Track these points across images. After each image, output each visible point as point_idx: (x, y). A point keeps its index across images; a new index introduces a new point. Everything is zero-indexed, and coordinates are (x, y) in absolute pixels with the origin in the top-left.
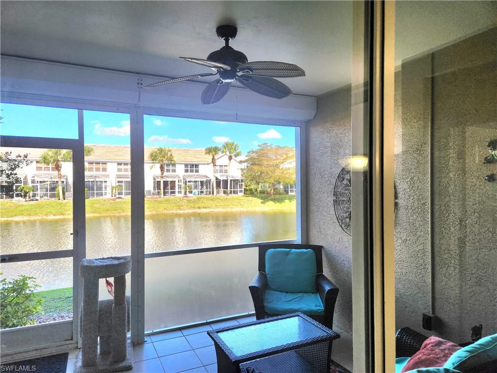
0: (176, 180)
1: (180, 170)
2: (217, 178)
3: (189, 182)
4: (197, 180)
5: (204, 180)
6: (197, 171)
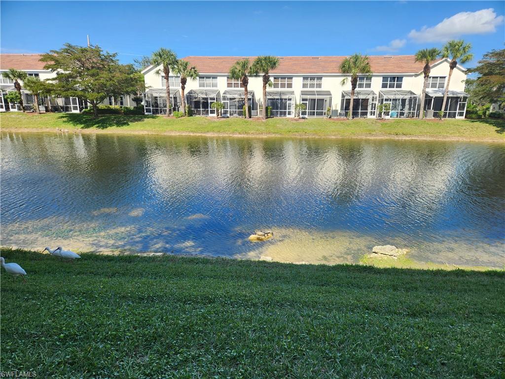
0: (370, 97)
1: (376, 84)
2: (427, 95)
3: (387, 100)
4: (398, 97)
5: (407, 97)
6: (399, 86)
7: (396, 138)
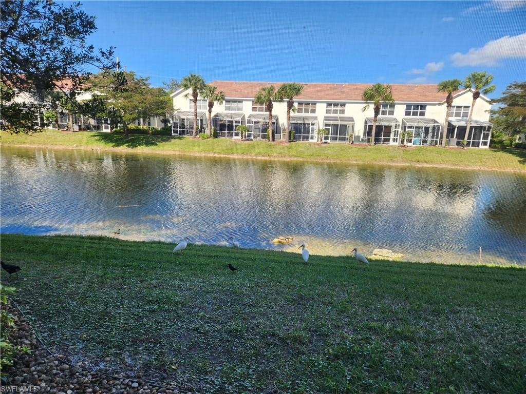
0: (393, 124)
1: (400, 112)
3: (409, 127)
4: (421, 125)
5: (431, 125)
6: (422, 114)
7: (417, 165)
